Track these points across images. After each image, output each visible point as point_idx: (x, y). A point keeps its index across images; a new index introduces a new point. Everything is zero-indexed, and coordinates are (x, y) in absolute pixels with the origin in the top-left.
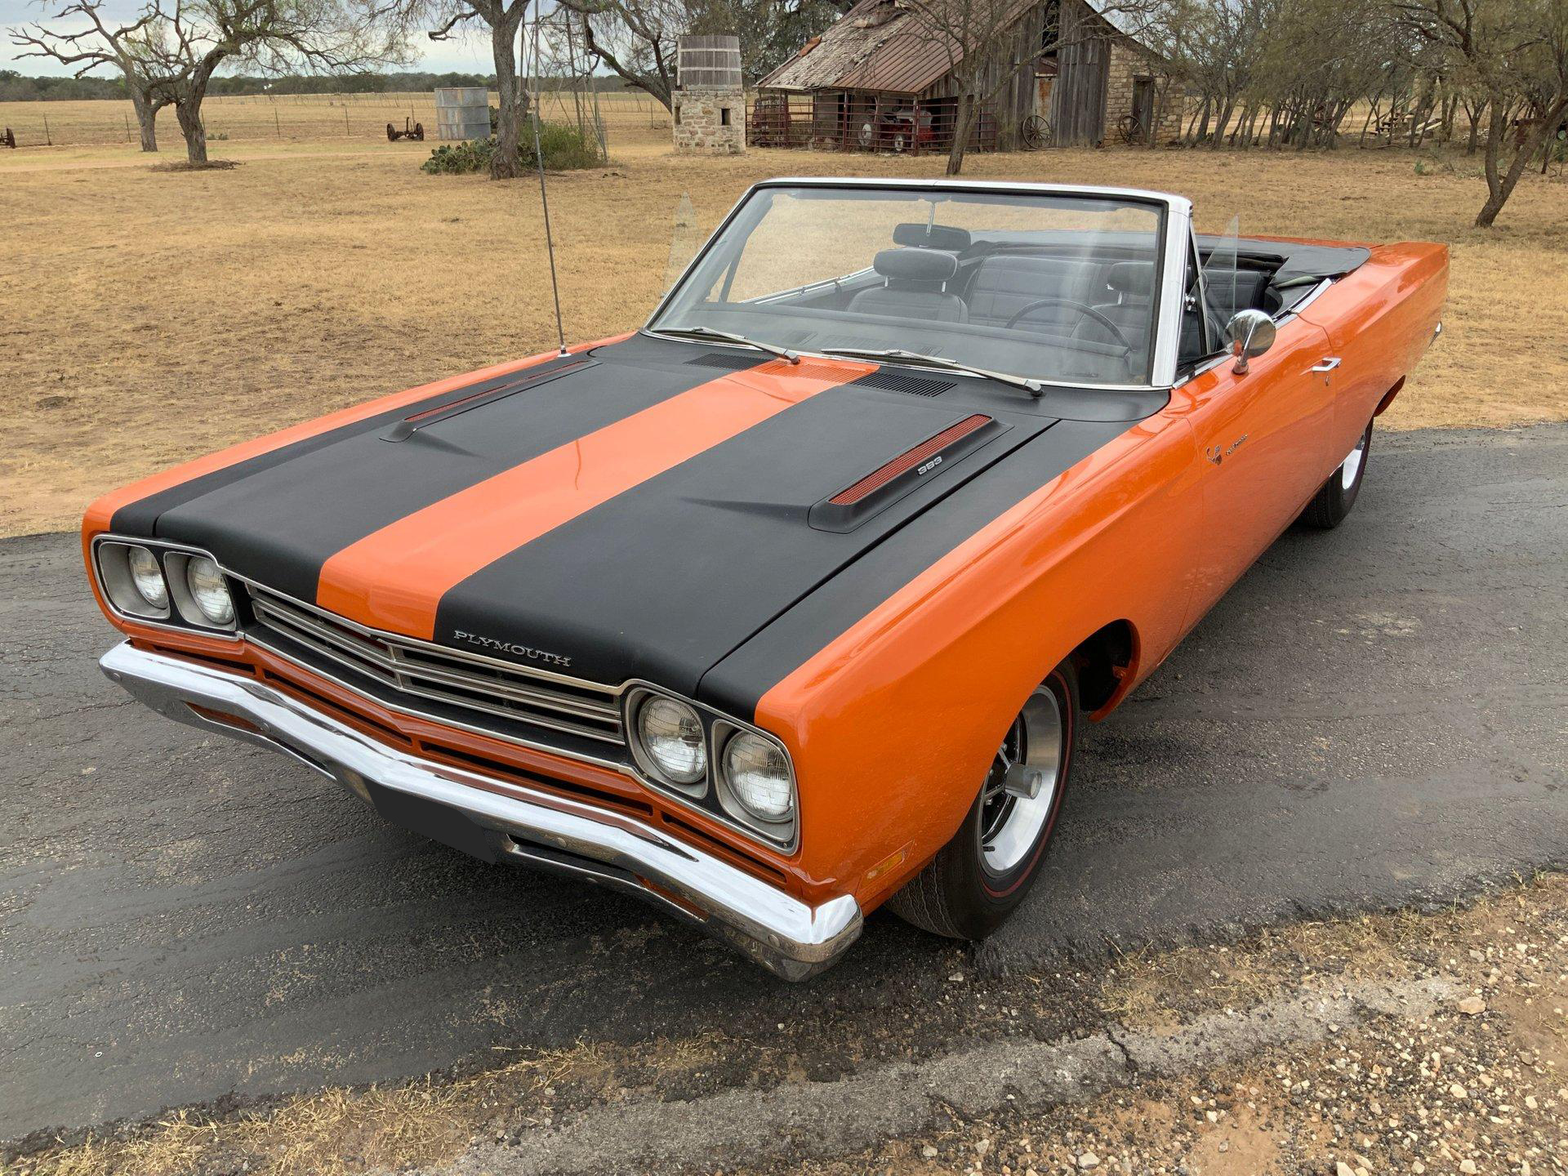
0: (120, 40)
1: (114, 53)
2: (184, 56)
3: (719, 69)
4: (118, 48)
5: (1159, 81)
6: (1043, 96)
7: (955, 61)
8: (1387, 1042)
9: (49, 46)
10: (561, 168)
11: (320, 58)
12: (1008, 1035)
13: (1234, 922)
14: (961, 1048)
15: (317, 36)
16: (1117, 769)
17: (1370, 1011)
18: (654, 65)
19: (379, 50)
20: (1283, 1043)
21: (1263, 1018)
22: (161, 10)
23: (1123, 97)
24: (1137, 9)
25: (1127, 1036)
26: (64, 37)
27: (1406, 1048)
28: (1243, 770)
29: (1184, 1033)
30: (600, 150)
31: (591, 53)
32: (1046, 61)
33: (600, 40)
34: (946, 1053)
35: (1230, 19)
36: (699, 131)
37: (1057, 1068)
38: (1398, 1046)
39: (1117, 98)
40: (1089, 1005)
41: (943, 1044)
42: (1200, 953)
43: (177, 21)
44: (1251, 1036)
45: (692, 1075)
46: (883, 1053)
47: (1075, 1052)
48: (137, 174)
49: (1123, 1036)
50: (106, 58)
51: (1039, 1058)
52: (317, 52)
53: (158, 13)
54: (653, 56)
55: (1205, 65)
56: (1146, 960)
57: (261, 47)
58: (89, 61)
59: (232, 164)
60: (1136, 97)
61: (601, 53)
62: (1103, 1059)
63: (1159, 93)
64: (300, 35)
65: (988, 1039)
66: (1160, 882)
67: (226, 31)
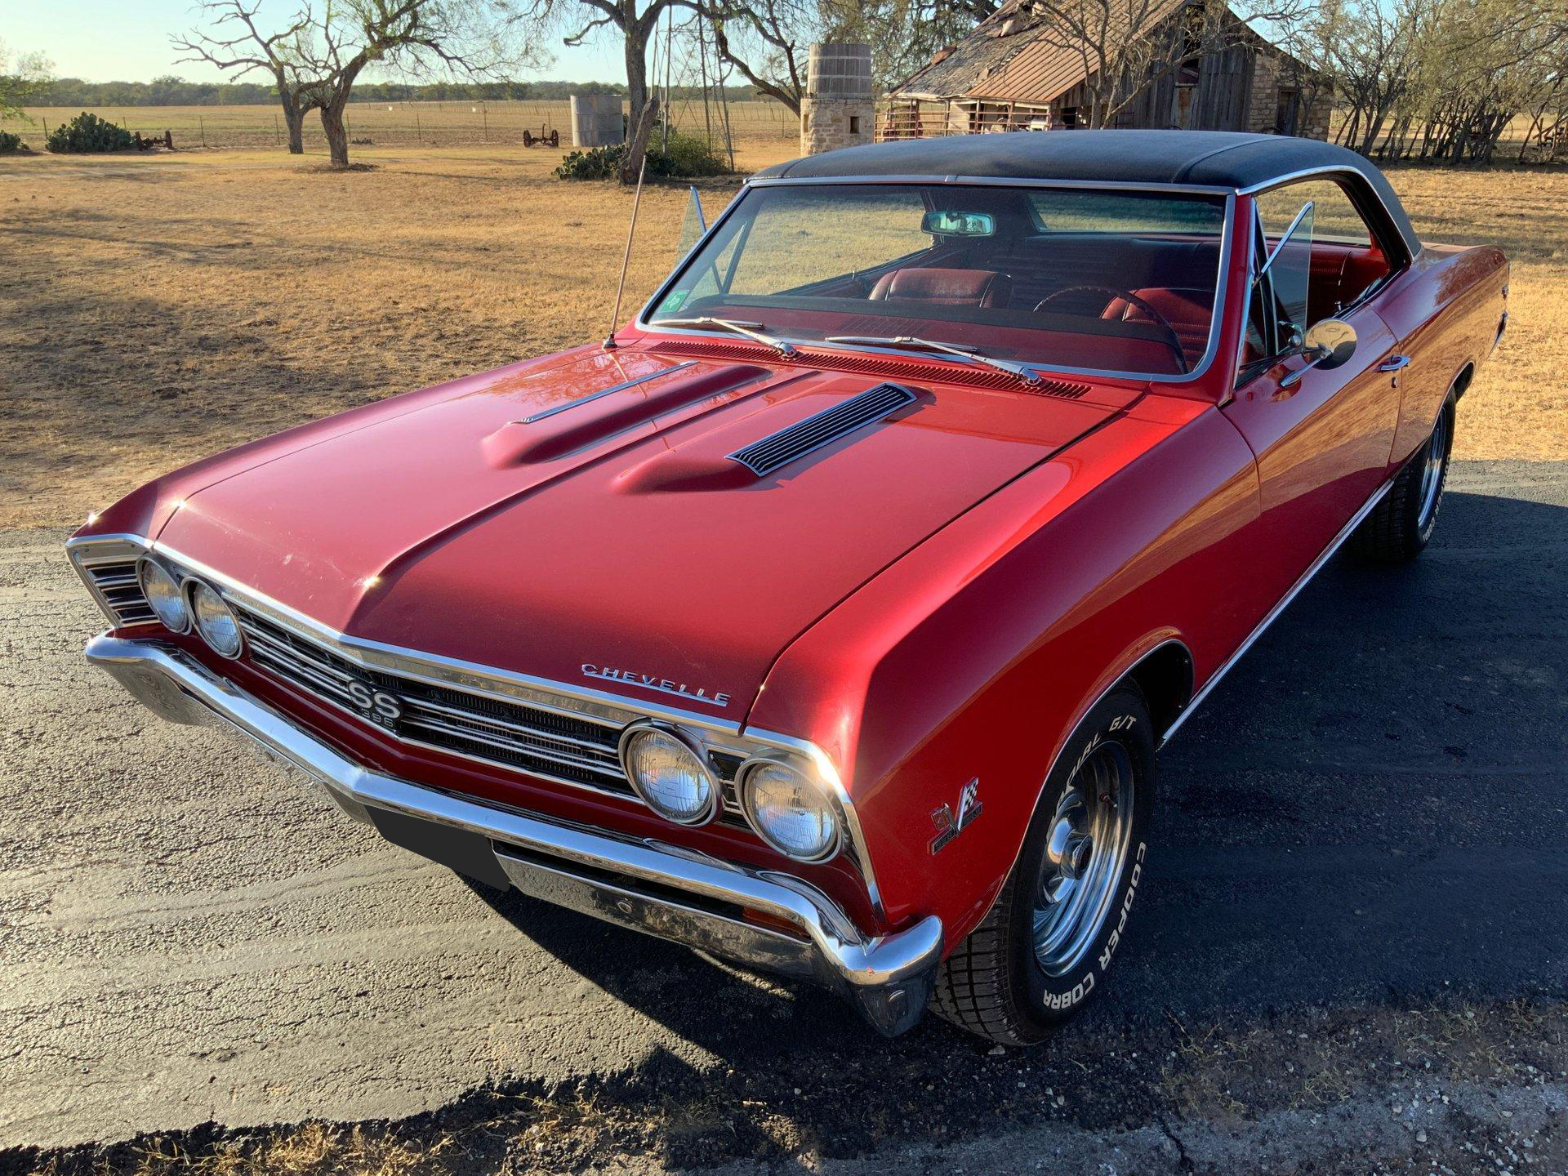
0: (272, 46)
1: (266, 58)
2: (332, 61)
3: (849, 77)
4: (270, 53)
5: (1306, 92)
6: (1182, 106)
7: (1091, 71)
8: (1487, 1158)
9: (207, 52)
10: (688, 175)
11: (458, 63)
12: (1048, 1118)
13: (1316, 1005)
14: (994, 1130)
15: (456, 42)
16: (1200, 821)
17: (1468, 1118)
18: (788, 73)
19: (515, 57)
20: (1363, 1149)
21: (1342, 1117)
22: (312, 18)
23: (1267, 108)
24: (1284, 17)
25: (1184, 1129)
26: (221, 43)
27: (1508, 1165)
28: (1341, 831)
29: (1249, 1131)
30: (727, 158)
31: (724, 61)
32: (1187, 71)
33: (733, 49)
34: (977, 1135)
35: (1384, 28)
36: (827, 138)
37: (1101, 1162)
38: (1500, 1162)
39: (1260, 109)
40: (1145, 1091)
41: (974, 1124)
42: (1276, 1037)
43: (326, 28)
44: (1327, 1139)
45: (695, 1140)
46: (907, 1131)
47: (1123, 1143)
48: (280, 175)
49: (1179, 1129)
50: (259, 63)
51: (1082, 1149)
52: (460, 59)
53: (309, 20)
54: (787, 64)
55: (1357, 77)
56: (1212, 1044)
57: (403, 51)
58: (242, 67)
59: (371, 166)
60: (1280, 108)
61: (734, 60)
62: (1154, 1153)
63: (1305, 105)
64: (440, 41)
65: (1026, 1121)
66: (1237, 952)
67: (371, 38)
